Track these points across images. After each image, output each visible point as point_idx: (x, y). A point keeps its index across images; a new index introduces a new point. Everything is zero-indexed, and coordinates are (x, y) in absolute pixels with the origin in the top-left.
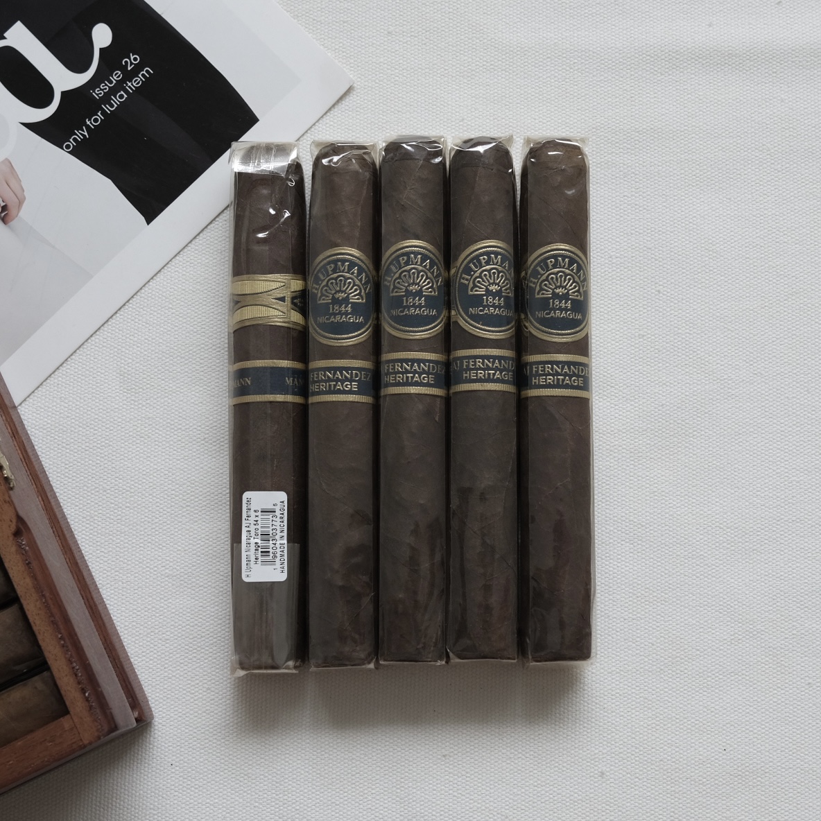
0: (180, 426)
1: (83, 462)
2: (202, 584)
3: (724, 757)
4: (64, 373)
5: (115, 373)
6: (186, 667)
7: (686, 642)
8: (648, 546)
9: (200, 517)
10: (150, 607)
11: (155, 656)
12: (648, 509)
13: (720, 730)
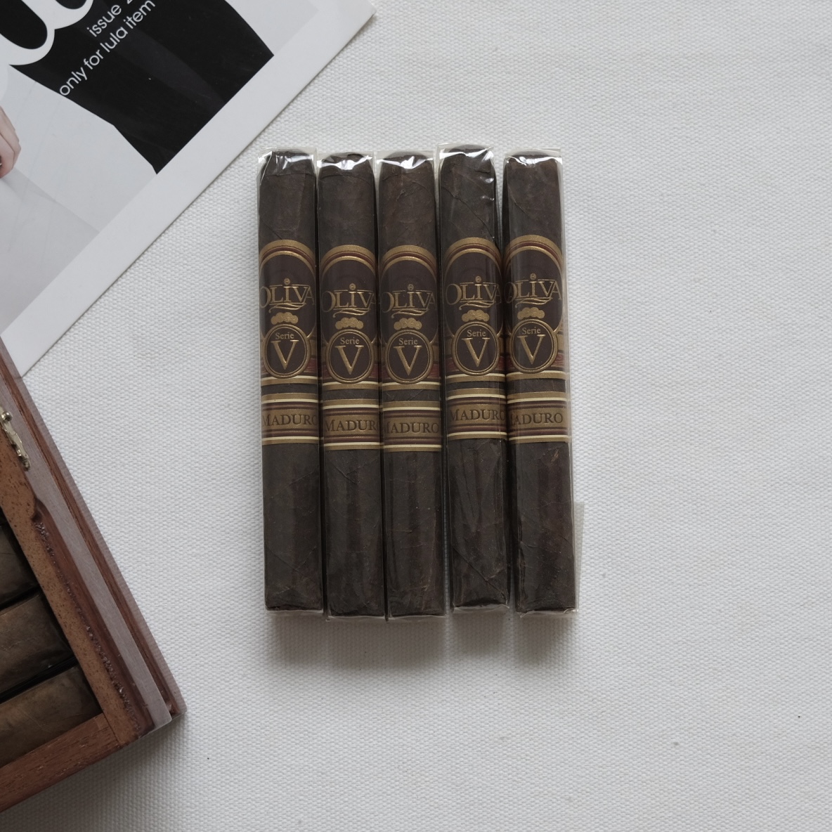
0: (201, 393)
1: (97, 435)
2: (232, 563)
3: (801, 728)
4: (72, 338)
5: (127, 337)
6: (219, 654)
7: (756, 608)
8: (712, 506)
9: (227, 491)
10: (177, 590)
11: (185, 642)
12: (711, 467)
13: (796, 700)
